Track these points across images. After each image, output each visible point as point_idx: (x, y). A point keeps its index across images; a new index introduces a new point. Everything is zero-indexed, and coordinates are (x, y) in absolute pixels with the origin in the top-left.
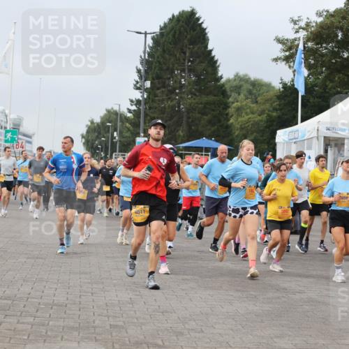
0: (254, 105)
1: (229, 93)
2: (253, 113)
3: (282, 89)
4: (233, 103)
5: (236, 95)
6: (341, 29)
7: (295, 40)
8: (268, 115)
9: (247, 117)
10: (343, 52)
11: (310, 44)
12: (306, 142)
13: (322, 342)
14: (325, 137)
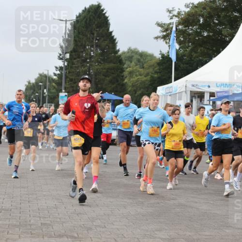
0: (142, 70)
1: (124, 61)
2: (141, 75)
3: (161, 58)
4: (127, 68)
5: (129, 63)
6: (202, 16)
7: (170, 24)
8: (152, 77)
9: (136, 78)
10: (204, 32)
11: (180, 27)
12: (177, 95)
13: (188, 233)
14: (191, 91)
